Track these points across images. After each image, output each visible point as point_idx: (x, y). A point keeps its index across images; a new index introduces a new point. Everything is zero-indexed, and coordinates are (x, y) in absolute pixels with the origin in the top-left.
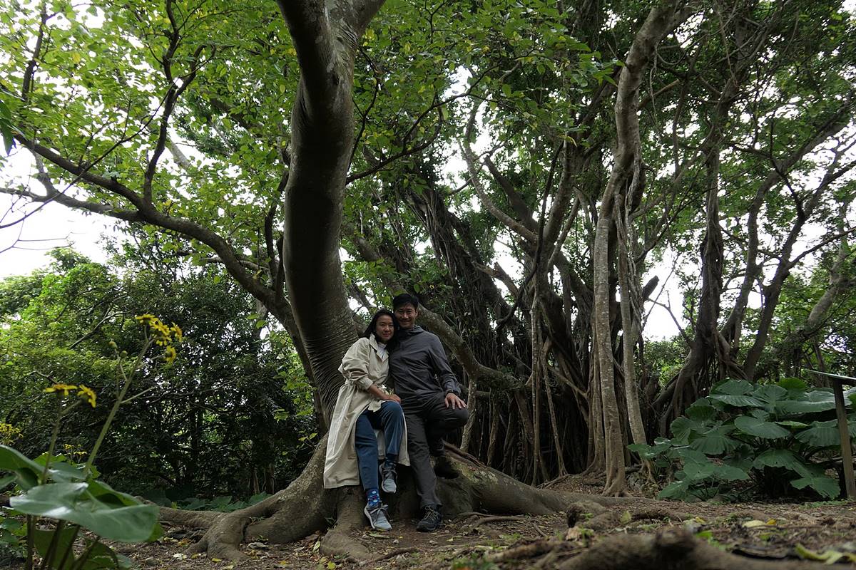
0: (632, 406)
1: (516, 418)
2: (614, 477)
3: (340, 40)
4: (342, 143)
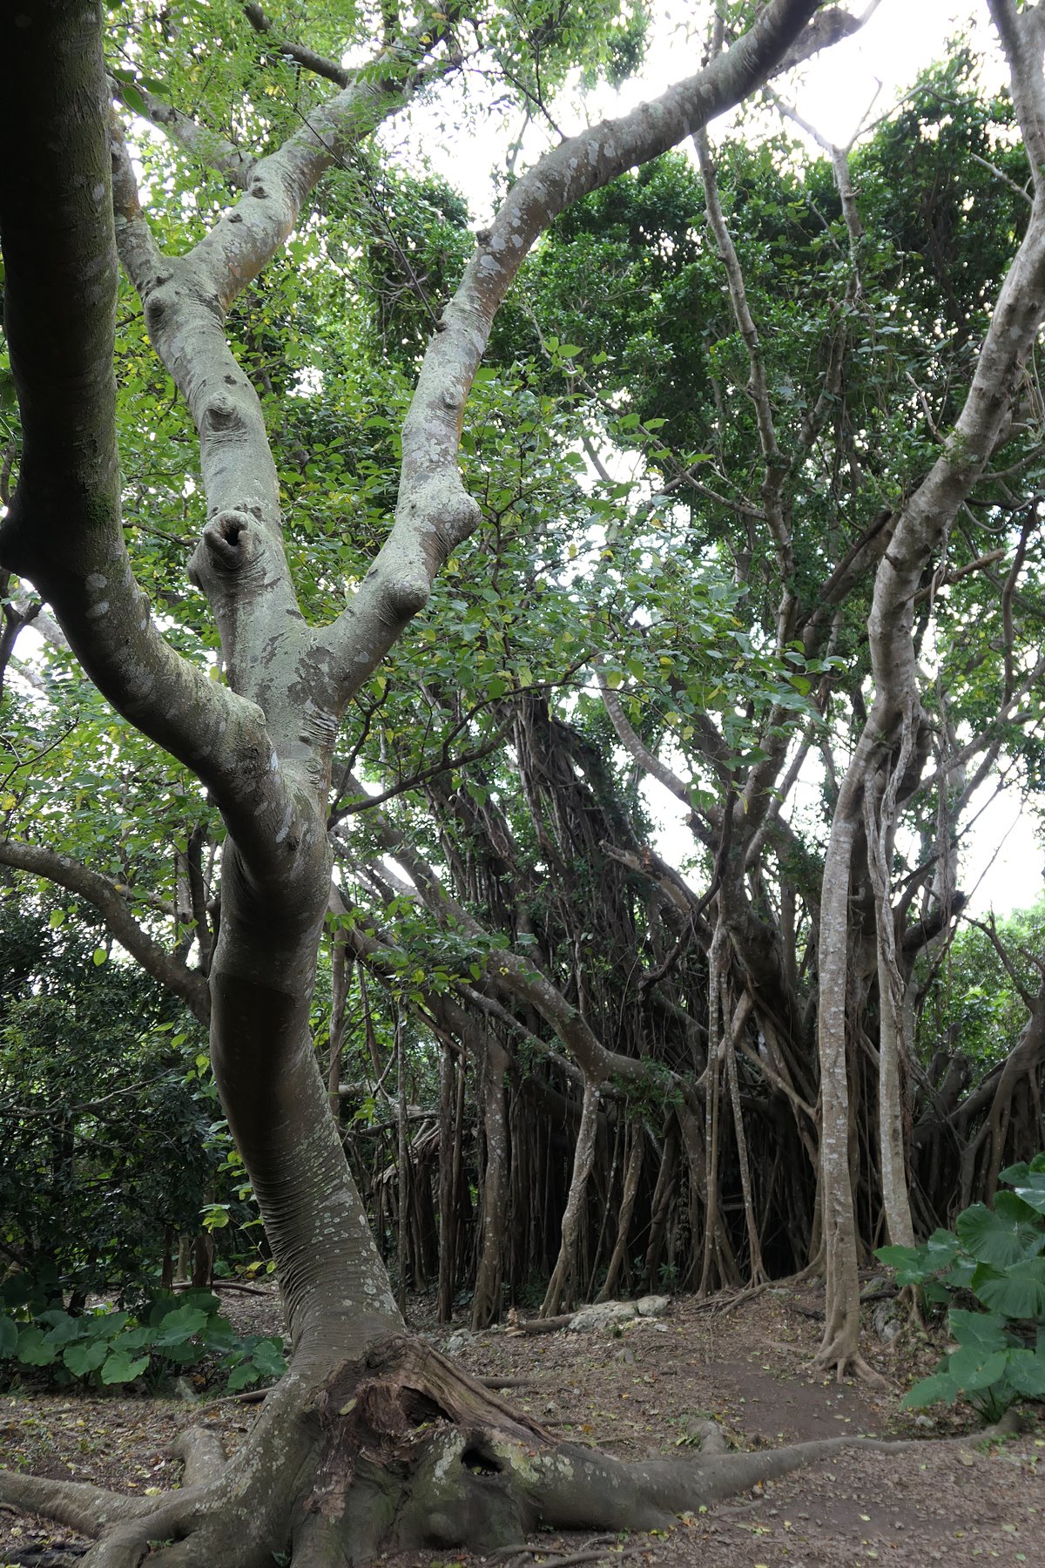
0: (889, 1168)
1: (677, 1150)
2: (838, 1326)
3: (304, 740)
4: (307, 914)
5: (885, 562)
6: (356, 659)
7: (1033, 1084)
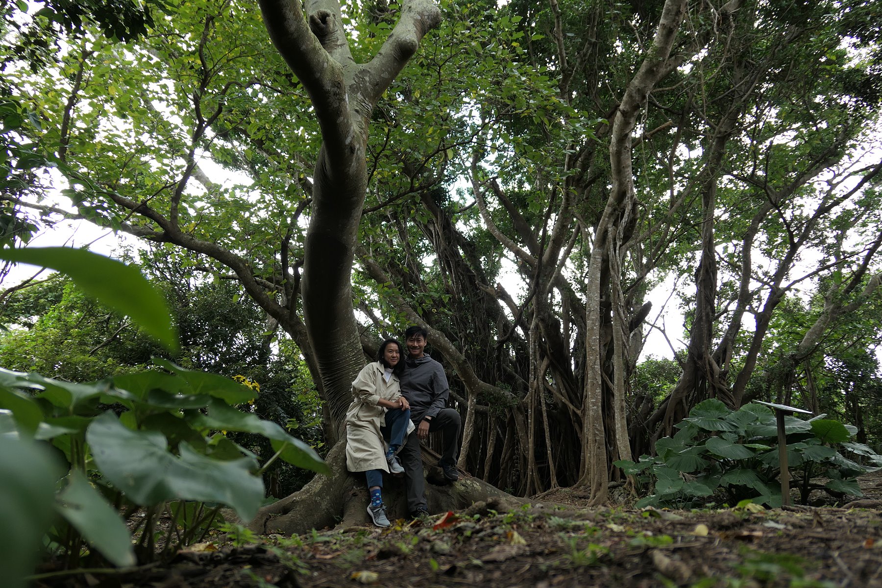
0: (619, 425)
1: (513, 433)
2: (597, 490)
3: (357, 111)
4: (356, 198)
5: (619, 114)
6: (382, 75)
7: (685, 404)
